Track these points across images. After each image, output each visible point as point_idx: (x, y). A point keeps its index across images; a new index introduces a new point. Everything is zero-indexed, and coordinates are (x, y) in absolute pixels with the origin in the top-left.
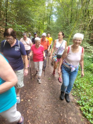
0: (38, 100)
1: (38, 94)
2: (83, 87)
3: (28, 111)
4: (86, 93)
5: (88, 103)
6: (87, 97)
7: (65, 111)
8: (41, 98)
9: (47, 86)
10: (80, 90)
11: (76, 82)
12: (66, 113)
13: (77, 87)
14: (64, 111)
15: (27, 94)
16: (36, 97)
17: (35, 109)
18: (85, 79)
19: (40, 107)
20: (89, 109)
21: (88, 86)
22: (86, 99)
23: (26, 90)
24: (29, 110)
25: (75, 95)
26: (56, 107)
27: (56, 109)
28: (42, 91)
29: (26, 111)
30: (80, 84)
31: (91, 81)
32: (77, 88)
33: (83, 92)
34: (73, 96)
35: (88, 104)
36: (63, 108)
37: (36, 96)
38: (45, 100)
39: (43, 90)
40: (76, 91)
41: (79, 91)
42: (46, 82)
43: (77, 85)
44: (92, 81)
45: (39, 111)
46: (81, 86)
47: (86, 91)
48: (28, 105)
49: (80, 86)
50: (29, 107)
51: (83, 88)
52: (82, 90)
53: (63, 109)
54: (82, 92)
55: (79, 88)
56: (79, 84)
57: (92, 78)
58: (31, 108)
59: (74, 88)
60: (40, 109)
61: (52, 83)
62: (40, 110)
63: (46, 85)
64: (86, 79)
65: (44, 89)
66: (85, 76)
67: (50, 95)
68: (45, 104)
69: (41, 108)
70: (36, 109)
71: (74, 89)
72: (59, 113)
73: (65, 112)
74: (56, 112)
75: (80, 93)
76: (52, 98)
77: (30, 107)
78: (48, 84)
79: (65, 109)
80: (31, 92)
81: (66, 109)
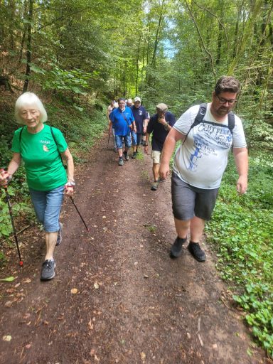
0: (121, 291)
1: (119, 274)
2: (253, 255)
3: (93, 322)
4: (261, 274)
5: (268, 302)
6: (267, 284)
7: (199, 324)
8: (129, 286)
9: (147, 252)
10: (245, 265)
11: (233, 239)
12: (201, 331)
13: (237, 255)
14: (197, 324)
15: (87, 273)
16: (116, 284)
17: (110, 317)
18: (259, 232)
19: (126, 311)
20: (270, 321)
21: (268, 253)
22: (263, 292)
23: (85, 261)
24: (94, 319)
25: (231, 279)
26: (173, 312)
27: (173, 318)
28: (131, 266)
29: (86, 321)
30: (245, 246)
32: (235, 257)
33: (254, 272)
34: (223, 280)
35: (268, 305)
36: (193, 316)
37: (113, 280)
38: (140, 293)
39: (136, 263)
40: (232, 267)
41: (241, 268)
42: (144, 238)
43: (236, 249)
45: (123, 324)
46: (248, 252)
47: (262, 266)
48: (92, 305)
49: (243, 252)
50: (95, 312)
51: (252, 257)
52: (250, 265)
53: (193, 320)
54: (250, 269)
55: (241, 257)
56: (240, 246)
58: (99, 313)
59: (228, 257)
60: (125, 317)
61: (161, 243)
62: (127, 320)
64: (264, 231)
65: (138, 258)
66: (259, 222)
67: (155, 277)
68: (140, 304)
69: (128, 315)
70: (113, 317)
71: (227, 261)
72: (181, 330)
73: (199, 329)
74: (172, 328)
75: (245, 274)
76: (161, 287)
77: (97, 311)
78: (149, 246)
79: (199, 320)
80: (100, 268)
81: (202, 318)
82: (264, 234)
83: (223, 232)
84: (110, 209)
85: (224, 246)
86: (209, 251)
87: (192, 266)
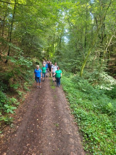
1: (43, 149)
2: (97, 138)
4: (100, 147)
9: (55, 137)
10: (93, 143)
13: (90, 138)
15: (30, 149)
16: (41, 154)
18: (100, 126)
23: (28, 143)
25: (87, 150)
28: (48, 145)
30: (94, 134)
31: (107, 130)
33: (97, 147)
34: (85, 151)
37: (40, 152)
39: (50, 143)
40: (88, 144)
41: (92, 145)
42: (54, 130)
43: (90, 135)
44: (108, 128)
46: (95, 137)
47: (100, 143)
49: (93, 137)
51: (96, 140)
52: (95, 143)
54: (96, 145)
55: (92, 139)
56: (92, 134)
57: (108, 124)
59: (87, 139)
61: (60, 132)
63: (52, 134)
64: (102, 125)
65: (51, 141)
66: (100, 121)
67: (57, 150)
71: (87, 141)
75: (93, 148)
78: (55, 134)
80: (35, 146)
82: (102, 127)
83: (85, 126)
84: (40, 115)
85: (85, 134)
86: (80, 136)
87: (73, 144)
